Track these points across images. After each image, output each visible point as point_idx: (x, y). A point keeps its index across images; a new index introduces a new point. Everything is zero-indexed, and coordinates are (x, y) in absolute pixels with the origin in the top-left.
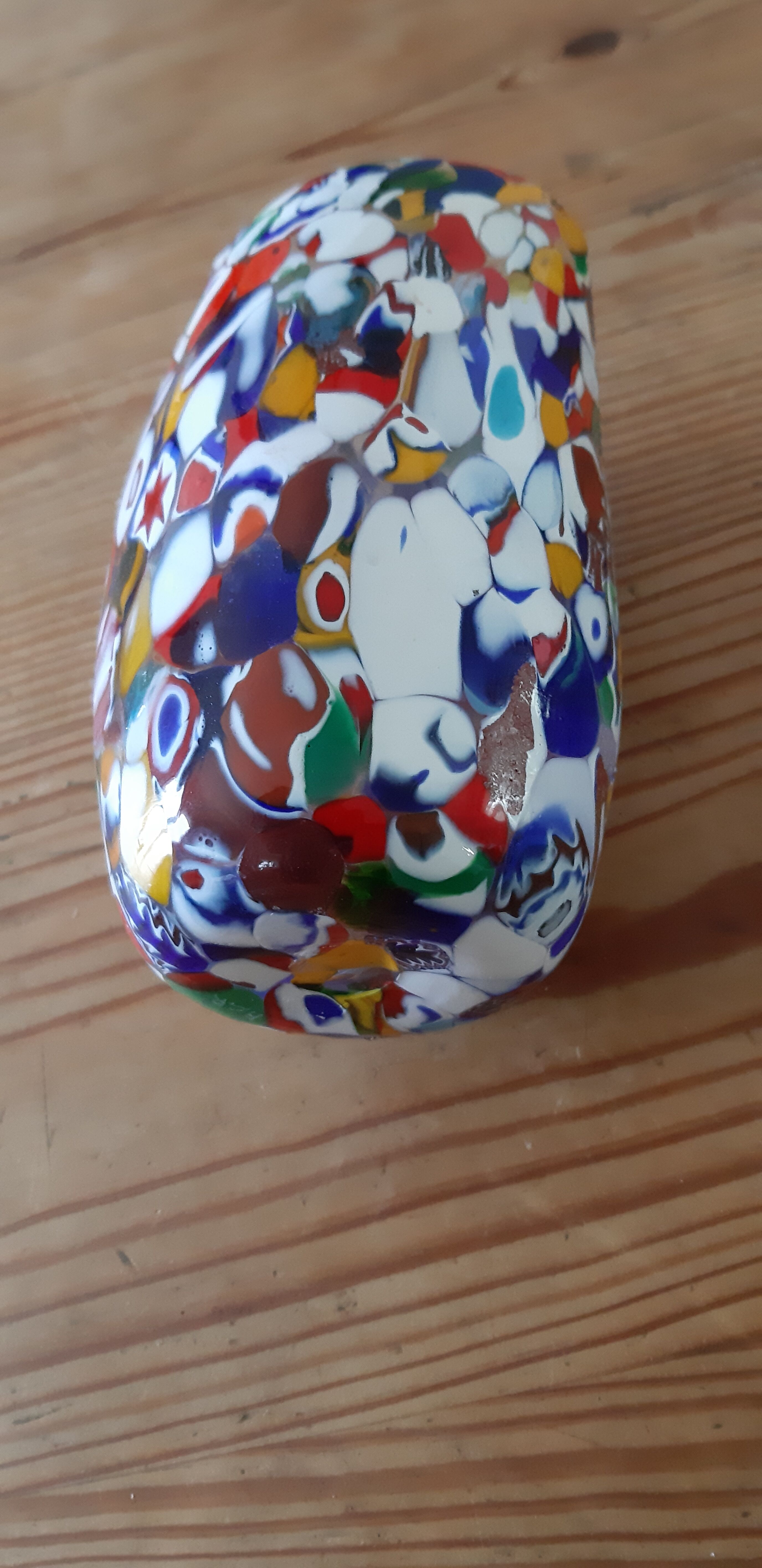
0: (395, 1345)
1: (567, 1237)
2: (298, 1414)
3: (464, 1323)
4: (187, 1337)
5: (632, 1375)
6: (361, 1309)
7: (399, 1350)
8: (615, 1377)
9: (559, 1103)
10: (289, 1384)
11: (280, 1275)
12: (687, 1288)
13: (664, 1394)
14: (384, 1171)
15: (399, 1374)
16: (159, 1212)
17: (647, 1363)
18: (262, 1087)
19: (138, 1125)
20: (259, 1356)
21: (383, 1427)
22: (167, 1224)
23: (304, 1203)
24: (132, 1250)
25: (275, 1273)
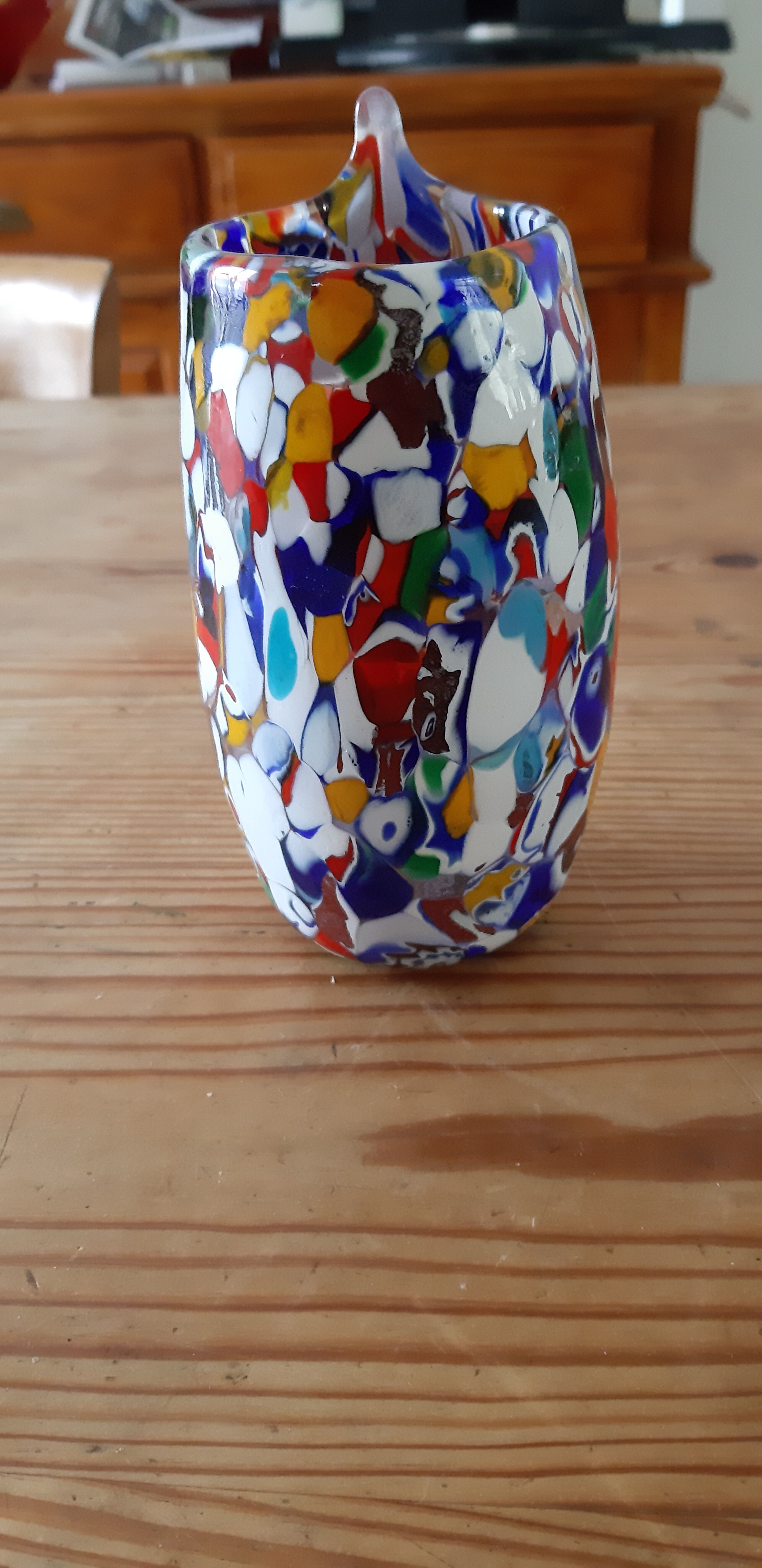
0: (274, 1424)
1: (477, 1373)
2: (151, 1460)
3: (350, 1422)
4: (65, 1363)
5: (507, 1512)
6: (250, 1383)
7: (275, 1430)
8: (489, 1510)
9: (504, 1258)
10: (152, 1431)
11: (178, 1333)
12: (587, 1448)
13: (536, 1538)
14: (314, 1271)
15: (268, 1451)
16: (81, 1249)
17: (528, 1506)
18: (220, 1173)
19: (89, 1174)
20: (132, 1398)
21: (236, 1495)
22: (84, 1261)
23: (226, 1277)
24: (42, 1275)
25: (175, 1329)
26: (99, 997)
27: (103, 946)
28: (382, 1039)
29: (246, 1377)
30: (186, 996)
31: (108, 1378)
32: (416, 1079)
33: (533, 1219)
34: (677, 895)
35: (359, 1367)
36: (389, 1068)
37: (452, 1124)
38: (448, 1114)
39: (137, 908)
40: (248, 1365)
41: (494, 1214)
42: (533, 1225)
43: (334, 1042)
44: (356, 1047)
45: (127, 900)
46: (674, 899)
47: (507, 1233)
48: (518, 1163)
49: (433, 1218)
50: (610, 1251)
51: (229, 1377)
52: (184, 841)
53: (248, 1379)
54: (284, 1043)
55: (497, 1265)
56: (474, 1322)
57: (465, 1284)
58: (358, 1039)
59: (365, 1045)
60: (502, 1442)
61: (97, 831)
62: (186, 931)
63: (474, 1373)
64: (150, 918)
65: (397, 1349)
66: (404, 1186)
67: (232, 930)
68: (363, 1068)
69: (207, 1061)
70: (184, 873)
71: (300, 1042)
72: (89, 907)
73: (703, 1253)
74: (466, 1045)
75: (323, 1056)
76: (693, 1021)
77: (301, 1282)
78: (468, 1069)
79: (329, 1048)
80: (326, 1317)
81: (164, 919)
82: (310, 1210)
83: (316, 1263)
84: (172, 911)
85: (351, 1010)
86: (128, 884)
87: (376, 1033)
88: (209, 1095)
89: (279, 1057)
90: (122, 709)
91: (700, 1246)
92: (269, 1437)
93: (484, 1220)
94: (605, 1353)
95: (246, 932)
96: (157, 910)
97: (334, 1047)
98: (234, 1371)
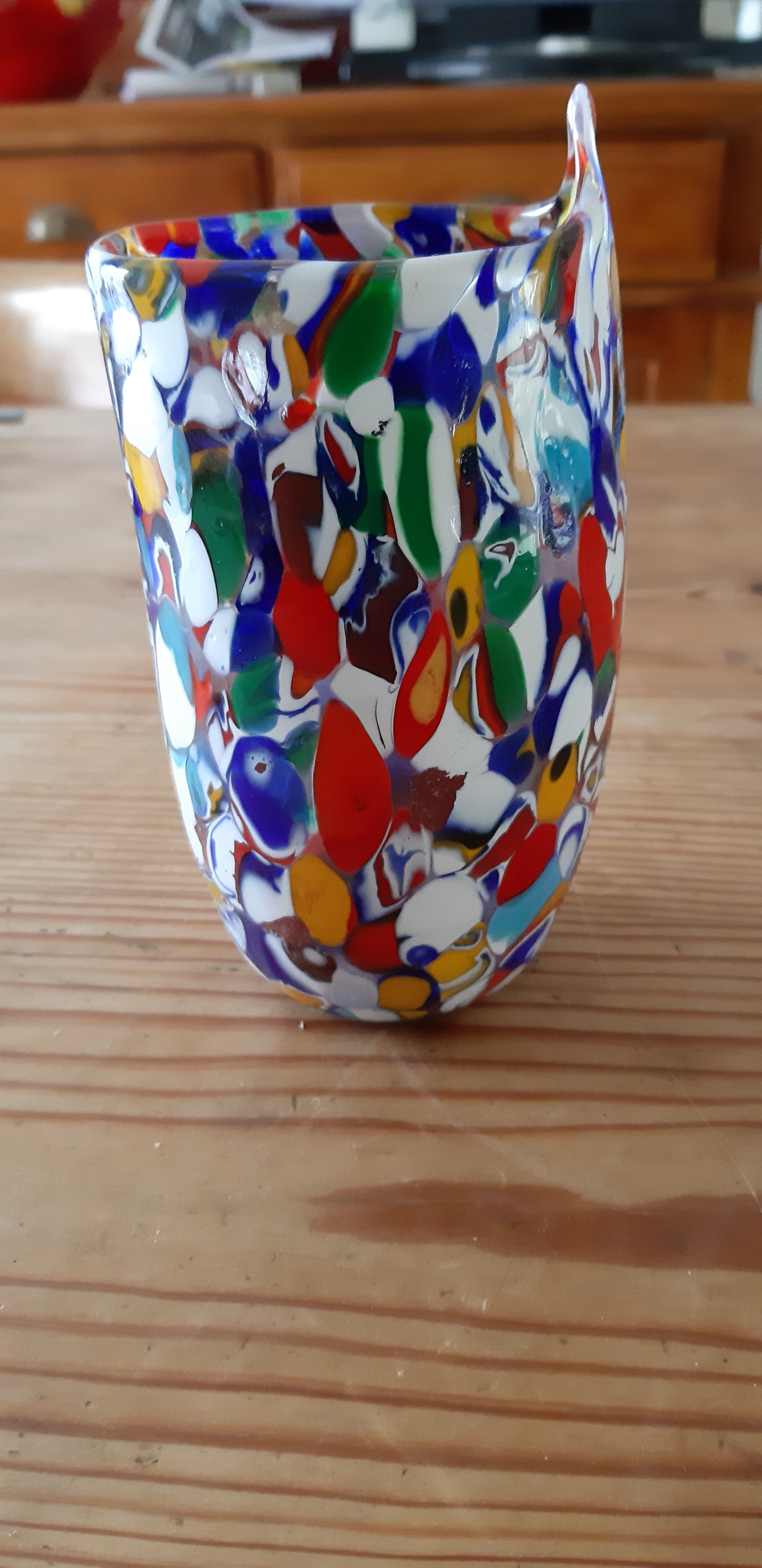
26: (57, 1032)
27: (70, 977)
28: (346, 1093)
29: (157, 1461)
30: (146, 1036)
31: (11, 1452)
32: (378, 1138)
33: (485, 1302)
34: (677, 948)
35: (278, 1457)
36: (350, 1125)
37: (409, 1190)
38: (406, 1179)
39: (108, 938)
40: (160, 1448)
41: (443, 1294)
42: (484, 1308)
43: (295, 1094)
44: (316, 1100)
45: (100, 929)
46: (674, 952)
47: (453, 1316)
48: (475, 1236)
49: (377, 1295)
50: (564, 1342)
51: (138, 1460)
52: (167, 868)
53: (159, 1464)
54: (243, 1092)
55: (440, 1352)
56: (409, 1414)
57: (403, 1371)
58: (320, 1092)
59: (326, 1099)
60: (422, 1552)
61: (79, 854)
62: (156, 966)
63: (401, 1472)
64: (120, 949)
65: (321, 1440)
66: (350, 1257)
67: (203, 966)
68: (321, 1124)
69: (159, 1108)
70: (161, 902)
71: (259, 1092)
72: (61, 935)
73: (665, 1350)
74: (435, 1103)
75: (282, 1108)
76: (681, 1087)
77: (228, 1358)
78: (433, 1129)
79: (289, 1100)
80: (250, 1399)
81: (135, 951)
82: (248, 1278)
83: (246, 1337)
84: (144, 944)
85: (317, 1059)
86: (103, 912)
87: (340, 1086)
88: (157, 1145)
89: (235, 1107)
90: (122, 726)
91: (663, 1342)
92: (173, 1529)
93: (433, 1301)
94: (546, 1458)
95: (218, 969)
96: (129, 941)
97: (294, 1100)
98: (144, 1454)
